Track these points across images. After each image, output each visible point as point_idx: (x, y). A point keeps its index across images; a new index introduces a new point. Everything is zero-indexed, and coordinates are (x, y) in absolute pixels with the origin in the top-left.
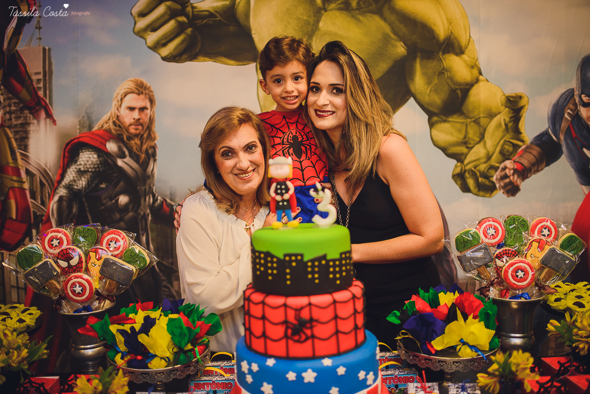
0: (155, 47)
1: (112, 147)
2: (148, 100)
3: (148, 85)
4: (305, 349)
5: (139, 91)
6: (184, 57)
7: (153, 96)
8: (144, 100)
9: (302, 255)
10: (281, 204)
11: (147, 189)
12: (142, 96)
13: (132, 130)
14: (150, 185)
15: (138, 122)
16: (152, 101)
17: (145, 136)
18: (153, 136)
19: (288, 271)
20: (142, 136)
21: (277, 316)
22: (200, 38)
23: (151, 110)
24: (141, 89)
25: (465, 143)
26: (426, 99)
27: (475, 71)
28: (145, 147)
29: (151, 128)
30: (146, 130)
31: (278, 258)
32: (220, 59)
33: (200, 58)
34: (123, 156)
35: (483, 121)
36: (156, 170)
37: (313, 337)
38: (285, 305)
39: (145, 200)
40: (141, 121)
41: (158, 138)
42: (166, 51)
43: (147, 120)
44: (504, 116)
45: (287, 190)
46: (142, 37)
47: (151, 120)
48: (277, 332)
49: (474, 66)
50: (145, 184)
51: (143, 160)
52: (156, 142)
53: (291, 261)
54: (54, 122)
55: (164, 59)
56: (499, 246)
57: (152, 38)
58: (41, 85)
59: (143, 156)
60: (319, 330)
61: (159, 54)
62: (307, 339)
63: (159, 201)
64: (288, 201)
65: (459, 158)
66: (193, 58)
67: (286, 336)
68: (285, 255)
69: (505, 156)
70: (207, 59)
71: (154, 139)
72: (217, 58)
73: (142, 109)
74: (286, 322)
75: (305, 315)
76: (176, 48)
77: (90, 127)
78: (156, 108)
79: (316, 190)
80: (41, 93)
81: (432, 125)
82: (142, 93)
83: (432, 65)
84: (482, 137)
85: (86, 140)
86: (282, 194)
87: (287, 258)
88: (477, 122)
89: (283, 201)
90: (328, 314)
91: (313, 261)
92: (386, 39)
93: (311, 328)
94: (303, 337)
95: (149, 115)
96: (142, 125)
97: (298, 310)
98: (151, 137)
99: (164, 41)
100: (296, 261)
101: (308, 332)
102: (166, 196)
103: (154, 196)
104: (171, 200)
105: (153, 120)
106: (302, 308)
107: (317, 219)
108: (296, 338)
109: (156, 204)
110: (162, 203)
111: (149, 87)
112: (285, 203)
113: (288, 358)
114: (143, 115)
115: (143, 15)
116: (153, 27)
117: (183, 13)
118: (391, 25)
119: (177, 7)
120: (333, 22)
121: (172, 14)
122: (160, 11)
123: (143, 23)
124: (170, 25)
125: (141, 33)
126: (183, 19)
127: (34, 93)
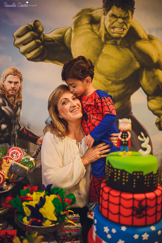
0: (25, 53)
2: (19, 79)
3: (20, 71)
5: (15, 74)
6: (38, 59)
7: (22, 77)
8: (17, 78)
9: (142, 172)
10: (124, 143)
11: (16, 122)
12: (16, 77)
13: (10, 93)
14: (18, 120)
15: (13, 89)
16: (21, 79)
17: (17, 96)
18: (20, 96)
19: (135, 180)
20: (15, 96)
21: (129, 204)
22: (46, 51)
23: (20, 84)
24: (16, 73)
25: (161, 109)
26: (147, 88)
28: (16, 101)
29: (20, 92)
30: (18, 93)
31: (129, 174)
32: (56, 62)
33: (46, 60)
34: (4, 105)
36: (21, 113)
37: (146, 215)
38: (133, 199)
39: (15, 127)
40: (15, 88)
41: (23, 97)
42: (29, 56)
43: (18, 88)
45: (128, 136)
46: (18, 48)
47: (20, 89)
50: (15, 119)
51: (15, 108)
52: (22, 99)
53: (137, 175)
55: (28, 59)
57: (23, 48)
59: (15, 106)
61: (26, 57)
62: (144, 216)
63: (22, 128)
64: (127, 142)
65: (159, 115)
66: (42, 60)
67: (132, 215)
68: (134, 172)
70: (49, 61)
71: (21, 98)
72: (54, 62)
73: (16, 83)
75: (144, 203)
76: (34, 55)
78: (23, 83)
82: (16, 75)
83: (150, 73)
86: (125, 138)
87: (135, 174)
89: (125, 141)
90: (153, 203)
91: (147, 175)
92: (131, 60)
93: (146, 210)
94: (142, 215)
95: (19, 86)
96: (15, 90)
97: (140, 201)
98: (19, 97)
99: (29, 51)
100: (139, 175)
101: (144, 213)
102: (25, 126)
103: (19, 125)
104: (28, 128)
105: (21, 88)
106: (143, 200)
107: (141, 151)
108: (138, 216)
109: (20, 130)
110: (23, 129)
111: (20, 72)
112: (126, 143)
113: (133, 226)
114: (16, 86)
115: (19, 36)
116: (24, 43)
117: (39, 38)
118: (134, 54)
119: (37, 35)
120: (109, 50)
121: (33, 38)
122: (28, 35)
123: (18, 41)
124: (32, 43)
125: (18, 46)
126: (39, 41)
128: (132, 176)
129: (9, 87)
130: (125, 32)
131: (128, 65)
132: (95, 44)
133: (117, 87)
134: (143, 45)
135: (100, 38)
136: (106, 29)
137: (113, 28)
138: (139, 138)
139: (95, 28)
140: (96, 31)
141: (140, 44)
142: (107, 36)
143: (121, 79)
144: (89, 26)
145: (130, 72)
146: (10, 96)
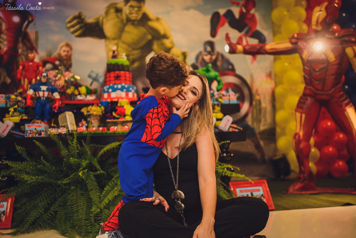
0: (73, 32)
1: (57, 63)
4: (118, 82)
12: (68, 47)
13: (65, 58)
15: (66, 56)
16: (71, 49)
21: (113, 75)
24: (68, 45)
27: (172, 45)
29: (71, 57)
30: (69, 58)
33: (88, 36)
34: (60, 65)
37: (120, 79)
42: (76, 34)
44: (181, 58)
47: (71, 55)
48: (112, 79)
49: (172, 43)
54: (38, 54)
55: (76, 36)
57: (72, 30)
60: (122, 78)
61: (74, 35)
67: (115, 79)
72: (93, 37)
73: (68, 52)
75: (119, 74)
76: (80, 33)
77: (50, 56)
78: (72, 51)
80: (34, 45)
83: (159, 42)
90: (123, 75)
91: (121, 64)
92: (145, 34)
93: (120, 77)
98: (70, 60)
99: (76, 31)
111: (71, 45)
113: (115, 84)
115: (70, 22)
116: (73, 26)
117: (82, 23)
118: (147, 30)
119: (80, 21)
120: (129, 28)
121: (79, 23)
122: (75, 22)
123: (69, 25)
124: (77, 27)
125: (69, 28)
126: (82, 25)
127: (32, 44)
128: (114, 65)
129: (63, 54)
130: (140, 16)
132: (120, 25)
134: (153, 24)
135: (123, 21)
136: (126, 15)
137: (132, 14)
139: (119, 14)
140: (120, 16)
141: (150, 23)
142: (128, 20)
143: (139, 46)
144: (115, 14)
146: (64, 60)
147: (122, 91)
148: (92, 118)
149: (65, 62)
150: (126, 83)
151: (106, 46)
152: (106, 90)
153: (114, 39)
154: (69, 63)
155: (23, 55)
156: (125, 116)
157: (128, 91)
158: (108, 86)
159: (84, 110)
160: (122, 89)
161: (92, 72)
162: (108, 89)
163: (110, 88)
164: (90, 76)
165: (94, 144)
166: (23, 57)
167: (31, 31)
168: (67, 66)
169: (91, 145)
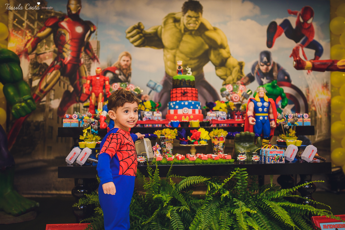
0: (133, 42)
1: (117, 72)
2: (129, 58)
4: (185, 99)
6: (141, 46)
9: (185, 79)
13: (124, 67)
15: (126, 65)
16: (131, 58)
17: (128, 69)
18: (130, 69)
21: (180, 92)
22: (146, 41)
23: (130, 61)
24: (127, 55)
25: (226, 75)
26: (214, 62)
27: (229, 55)
29: (130, 67)
30: (128, 67)
33: (146, 46)
34: (120, 75)
35: (232, 69)
37: (187, 96)
38: (181, 90)
42: (136, 44)
44: (238, 68)
47: (130, 65)
48: (179, 95)
49: (229, 53)
52: (131, 71)
53: (183, 80)
54: (99, 63)
56: (232, 91)
57: (132, 40)
58: (96, 52)
60: (188, 95)
61: (134, 45)
62: (186, 96)
64: (181, 70)
65: (224, 80)
66: (144, 46)
67: (181, 96)
69: (238, 79)
70: (148, 47)
72: (152, 47)
73: (128, 61)
74: (181, 93)
75: (186, 91)
76: (139, 43)
77: (111, 65)
78: (132, 61)
79: (187, 68)
80: (96, 55)
81: (216, 69)
83: (216, 52)
84: (231, 74)
85: (109, 69)
88: (230, 69)
90: (190, 92)
91: (187, 80)
92: (202, 44)
93: (187, 94)
95: (129, 63)
97: (184, 90)
99: (135, 41)
107: (187, 74)
108: (184, 96)
111: (130, 54)
113: (182, 101)
115: (129, 32)
116: (132, 36)
117: (141, 33)
118: (204, 40)
119: (139, 31)
120: (187, 38)
121: (138, 33)
122: (135, 32)
123: (129, 35)
124: (137, 36)
125: (128, 38)
126: (141, 35)
127: (93, 54)
128: (181, 81)
129: (123, 63)
130: (197, 26)
131: (200, 47)
132: (178, 35)
133: (193, 62)
134: (210, 34)
135: (180, 31)
136: (184, 25)
137: (189, 24)
138: (186, 69)
139: (177, 24)
140: (178, 27)
141: (208, 33)
142: (186, 29)
143: (196, 56)
144: (173, 24)
145: (201, 52)
146: (124, 69)
147: (189, 108)
148: (166, 142)
149: (125, 71)
150: (192, 100)
151: (164, 55)
152: (173, 106)
153: (172, 49)
154: (128, 72)
155: (85, 64)
156: (200, 140)
157: (195, 107)
158: (174, 103)
159: (157, 133)
160: (188, 106)
161: (151, 81)
162: (175, 105)
163: (177, 104)
164: (148, 86)
165: (174, 175)
166: (85, 66)
167: (93, 42)
168: (127, 75)
169: (171, 176)
